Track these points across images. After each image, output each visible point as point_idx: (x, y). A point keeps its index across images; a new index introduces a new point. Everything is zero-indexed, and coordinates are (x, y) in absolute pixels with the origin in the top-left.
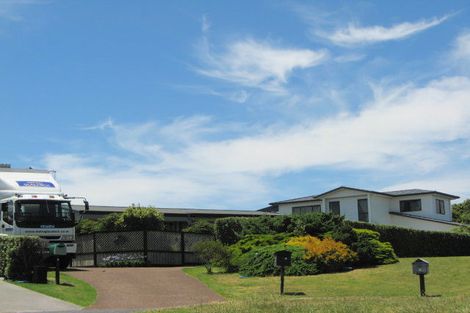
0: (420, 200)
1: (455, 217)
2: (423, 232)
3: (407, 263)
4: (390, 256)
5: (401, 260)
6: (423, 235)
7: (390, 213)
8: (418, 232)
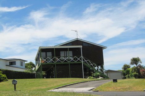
0: (15, 62)
1: (26, 67)
2: (16, 71)
3: (10, 81)
4: (5, 79)
5: (9, 80)
6: (16, 72)
7: (6, 65)
8: (14, 71)
